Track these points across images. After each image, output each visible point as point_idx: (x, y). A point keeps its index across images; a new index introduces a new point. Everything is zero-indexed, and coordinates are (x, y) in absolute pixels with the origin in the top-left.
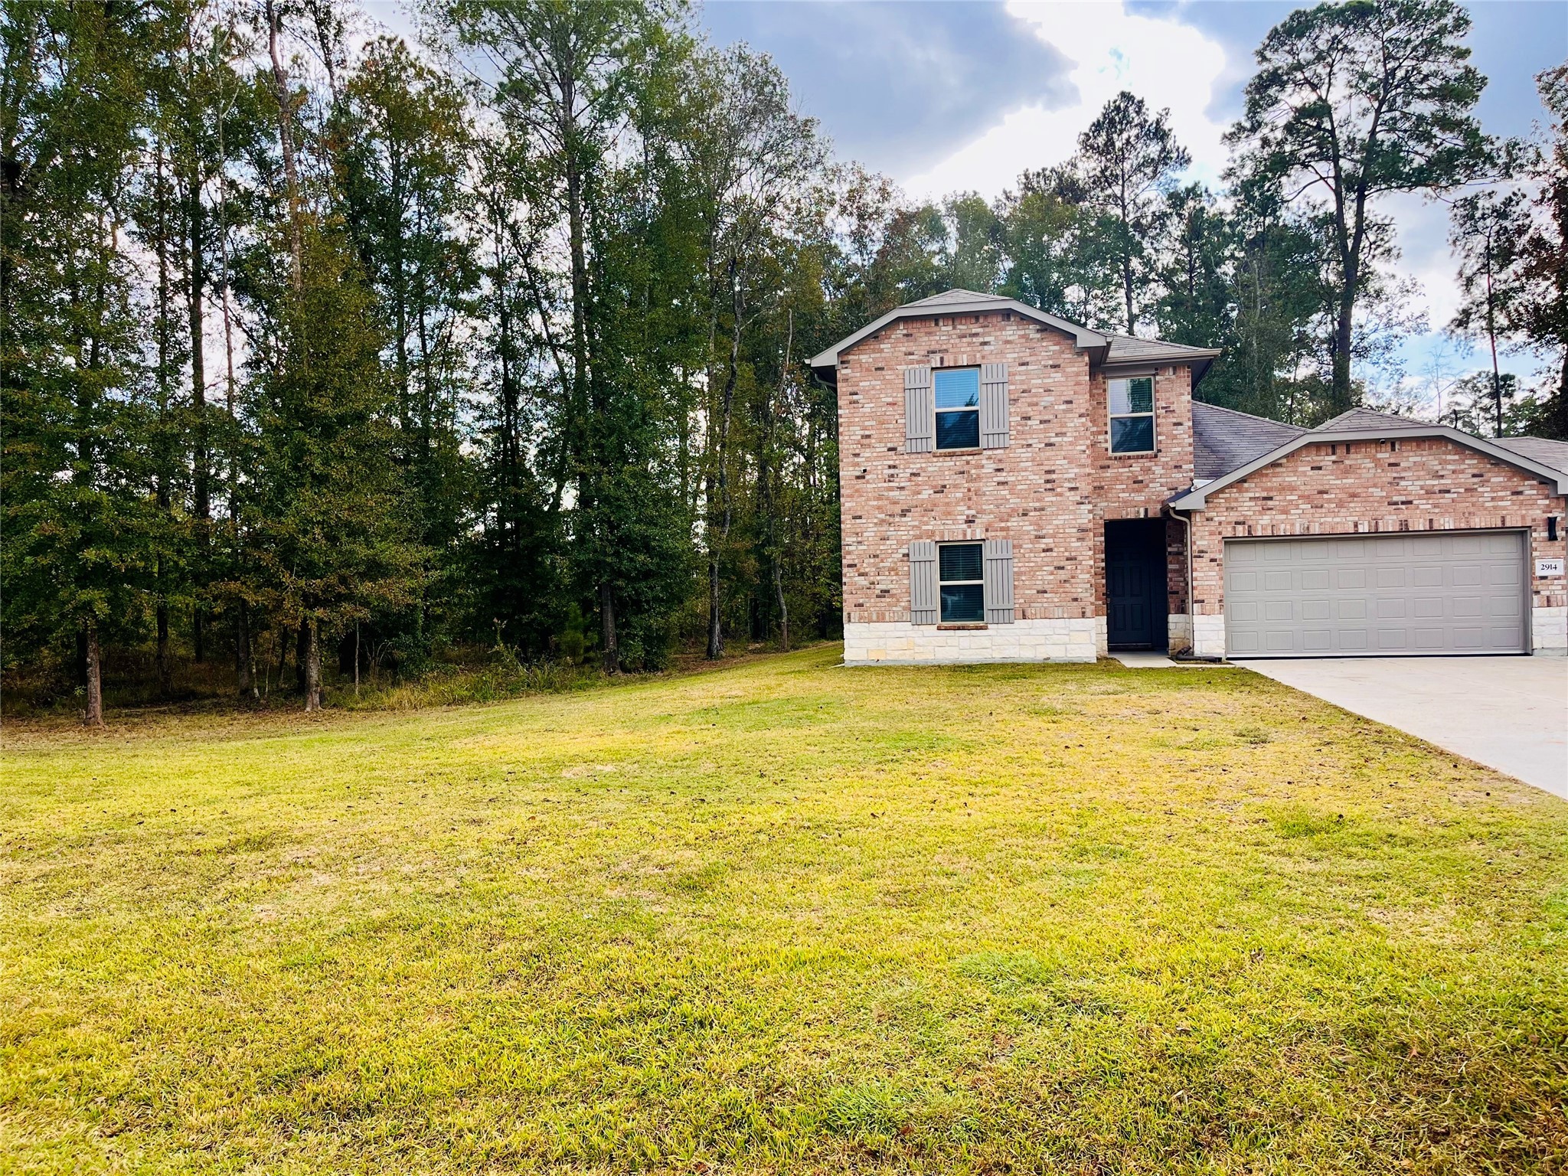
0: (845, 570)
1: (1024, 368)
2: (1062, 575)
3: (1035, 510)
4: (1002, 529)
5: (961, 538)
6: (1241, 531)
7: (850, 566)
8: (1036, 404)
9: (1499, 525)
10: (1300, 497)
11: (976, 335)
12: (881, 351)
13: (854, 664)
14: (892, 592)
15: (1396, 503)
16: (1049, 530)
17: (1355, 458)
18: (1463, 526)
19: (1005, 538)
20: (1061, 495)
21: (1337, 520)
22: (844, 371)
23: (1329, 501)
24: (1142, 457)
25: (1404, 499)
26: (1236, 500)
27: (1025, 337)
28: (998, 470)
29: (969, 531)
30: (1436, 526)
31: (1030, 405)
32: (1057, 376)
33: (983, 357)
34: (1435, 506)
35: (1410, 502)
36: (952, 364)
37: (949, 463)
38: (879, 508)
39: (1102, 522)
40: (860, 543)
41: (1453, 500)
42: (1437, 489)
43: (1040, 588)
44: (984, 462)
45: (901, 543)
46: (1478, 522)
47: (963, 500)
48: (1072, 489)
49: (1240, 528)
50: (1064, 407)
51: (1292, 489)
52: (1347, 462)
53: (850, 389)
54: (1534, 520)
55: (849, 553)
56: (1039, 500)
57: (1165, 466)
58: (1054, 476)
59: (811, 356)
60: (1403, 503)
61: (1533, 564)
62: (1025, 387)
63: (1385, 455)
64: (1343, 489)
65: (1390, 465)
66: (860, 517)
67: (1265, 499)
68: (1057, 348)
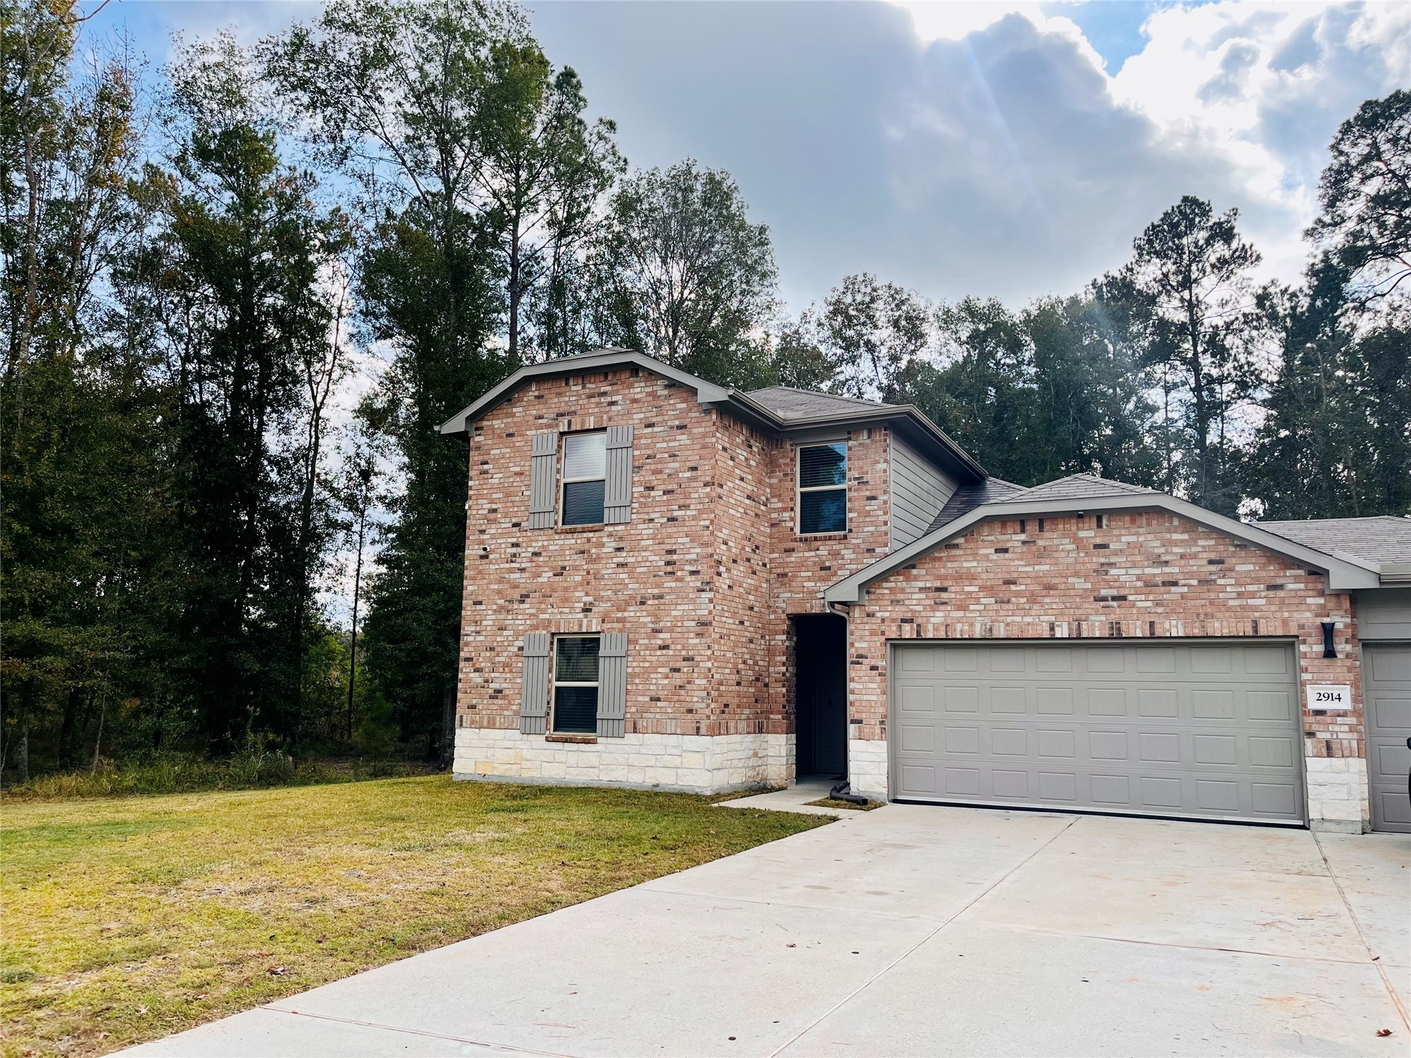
0: (462, 664)
1: (650, 430)
2: (678, 679)
3: (654, 597)
4: (619, 620)
5: (576, 629)
6: (908, 632)
7: (467, 660)
8: (661, 472)
9: (1250, 632)
10: (982, 588)
11: (604, 394)
12: (513, 415)
13: (462, 778)
14: (506, 692)
15: (1104, 599)
16: (666, 623)
17: (1052, 538)
18: (1197, 632)
19: (621, 631)
20: (681, 580)
21: (1028, 619)
22: (477, 439)
23: (1018, 594)
24: (830, 538)
25: (1114, 592)
26: (903, 590)
27: (653, 395)
28: (619, 549)
29: (585, 621)
30: (1158, 632)
31: (654, 472)
32: (683, 438)
33: (610, 419)
34: (1158, 604)
35: (1124, 598)
36: (579, 428)
37: (571, 541)
38: (499, 592)
39: (784, 616)
40: (478, 633)
41: (1183, 596)
42: (1159, 580)
43: (653, 694)
44: (605, 540)
45: (517, 635)
46: (1217, 628)
47: (581, 584)
48: (693, 573)
49: (907, 627)
50: (688, 474)
51: (972, 577)
52: (1041, 543)
53: (481, 458)
54: (1302, 627)
55: (467, 644)
56: (658, 586)
57: (855, 550)
58: (675, 557)
59: (441, 423)
60: (1114, 598)
61: (1304, 692)
62: (650, 452)
63: (1088, 533)
64: (1036, 578)
65: (1097, 546)
66: (480, 603)
67: (938, 589)
68: (684, 405)
